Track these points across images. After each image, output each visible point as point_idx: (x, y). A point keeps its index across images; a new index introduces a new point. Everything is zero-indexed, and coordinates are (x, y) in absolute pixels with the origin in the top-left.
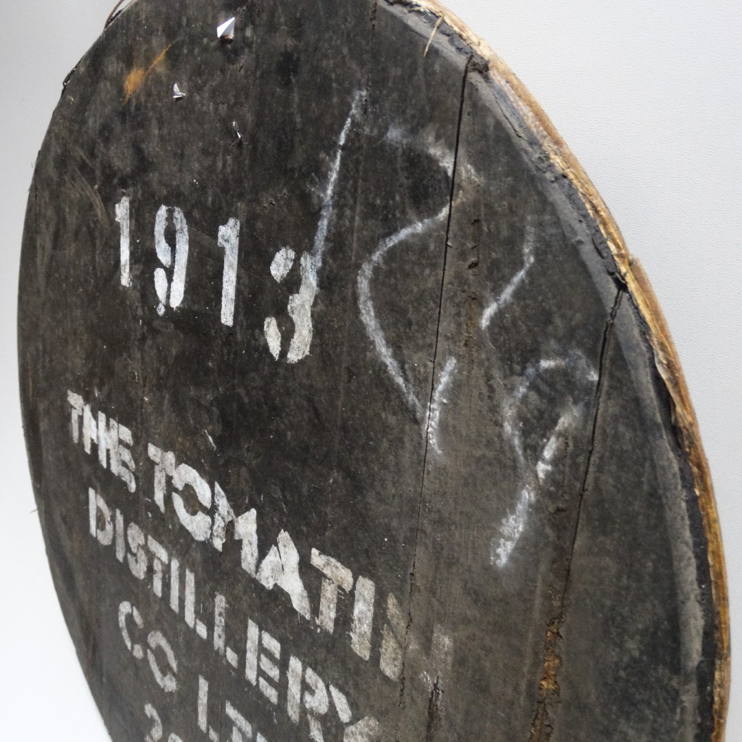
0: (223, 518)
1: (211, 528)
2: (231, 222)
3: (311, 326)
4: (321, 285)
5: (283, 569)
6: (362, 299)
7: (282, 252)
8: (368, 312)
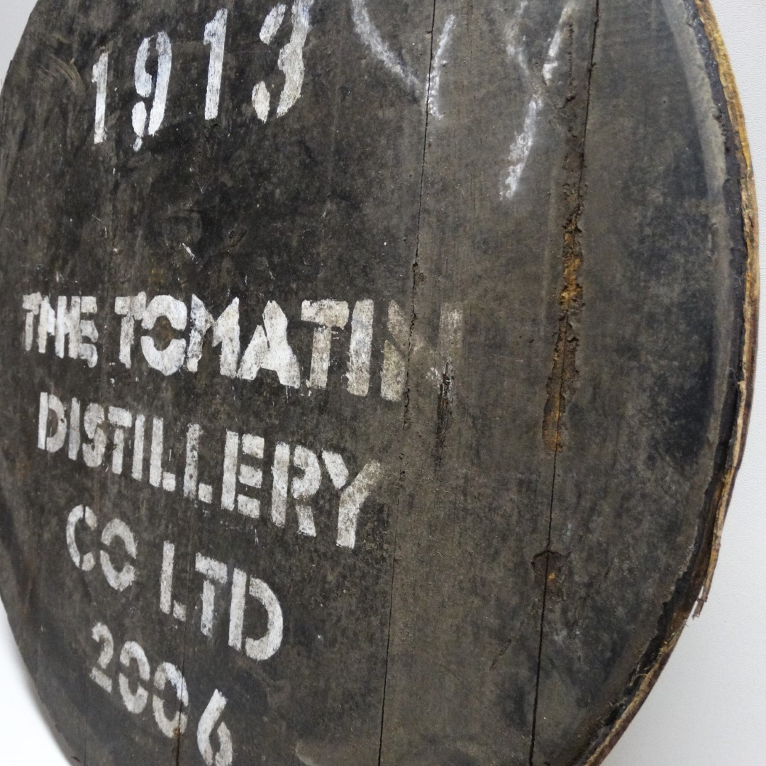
0: (200, 332)
1: (186, 352)
2: (219, 14)
3: (302, 67)
4: (313, 22)
5: (269, 346)
6: (356, 11)
7: (273, 12)
8: (363, 21)
